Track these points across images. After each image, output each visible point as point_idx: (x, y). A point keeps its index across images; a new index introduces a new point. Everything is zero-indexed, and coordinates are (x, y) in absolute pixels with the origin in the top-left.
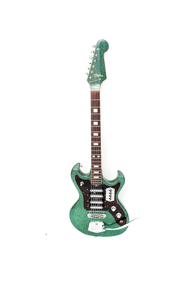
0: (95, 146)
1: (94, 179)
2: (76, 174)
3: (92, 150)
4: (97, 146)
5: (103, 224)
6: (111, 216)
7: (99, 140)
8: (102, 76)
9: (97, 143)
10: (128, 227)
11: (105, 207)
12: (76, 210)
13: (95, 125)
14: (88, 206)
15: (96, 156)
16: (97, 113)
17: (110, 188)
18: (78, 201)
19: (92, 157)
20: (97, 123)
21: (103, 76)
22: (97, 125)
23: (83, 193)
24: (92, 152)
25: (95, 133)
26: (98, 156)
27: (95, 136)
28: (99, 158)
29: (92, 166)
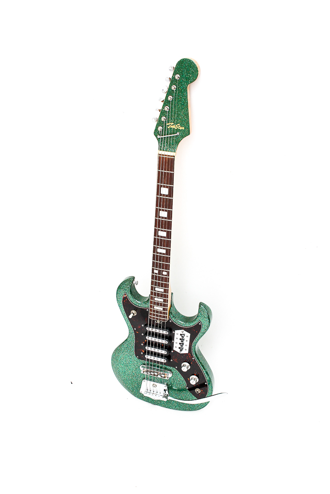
0: (159, 255)
1: (154, 311)
2: (125, 296)
3: (154, 259)
4: (163, 254)
5: (166, 388)
6: (180, 377)
7: (168, 244)
8: (181, 128)
9: (164, 249)
10: (208, 402)
11: (172, 360)
12: (121, 355)
13: (163, 218)
14: (142, 353)
15: (160, 272)
16: (167, 196)
17: (183, 330)
18: (126, 340)
19: (153, 272)
20: (166, 213)
21: (183, 128)
22: (165, 218)
23: (135, 329)
24: (153, 263)
25: (161, 230)
26: (165, 273)
27: (161, 237)
28: (165, 275)
29: (152, 288)
